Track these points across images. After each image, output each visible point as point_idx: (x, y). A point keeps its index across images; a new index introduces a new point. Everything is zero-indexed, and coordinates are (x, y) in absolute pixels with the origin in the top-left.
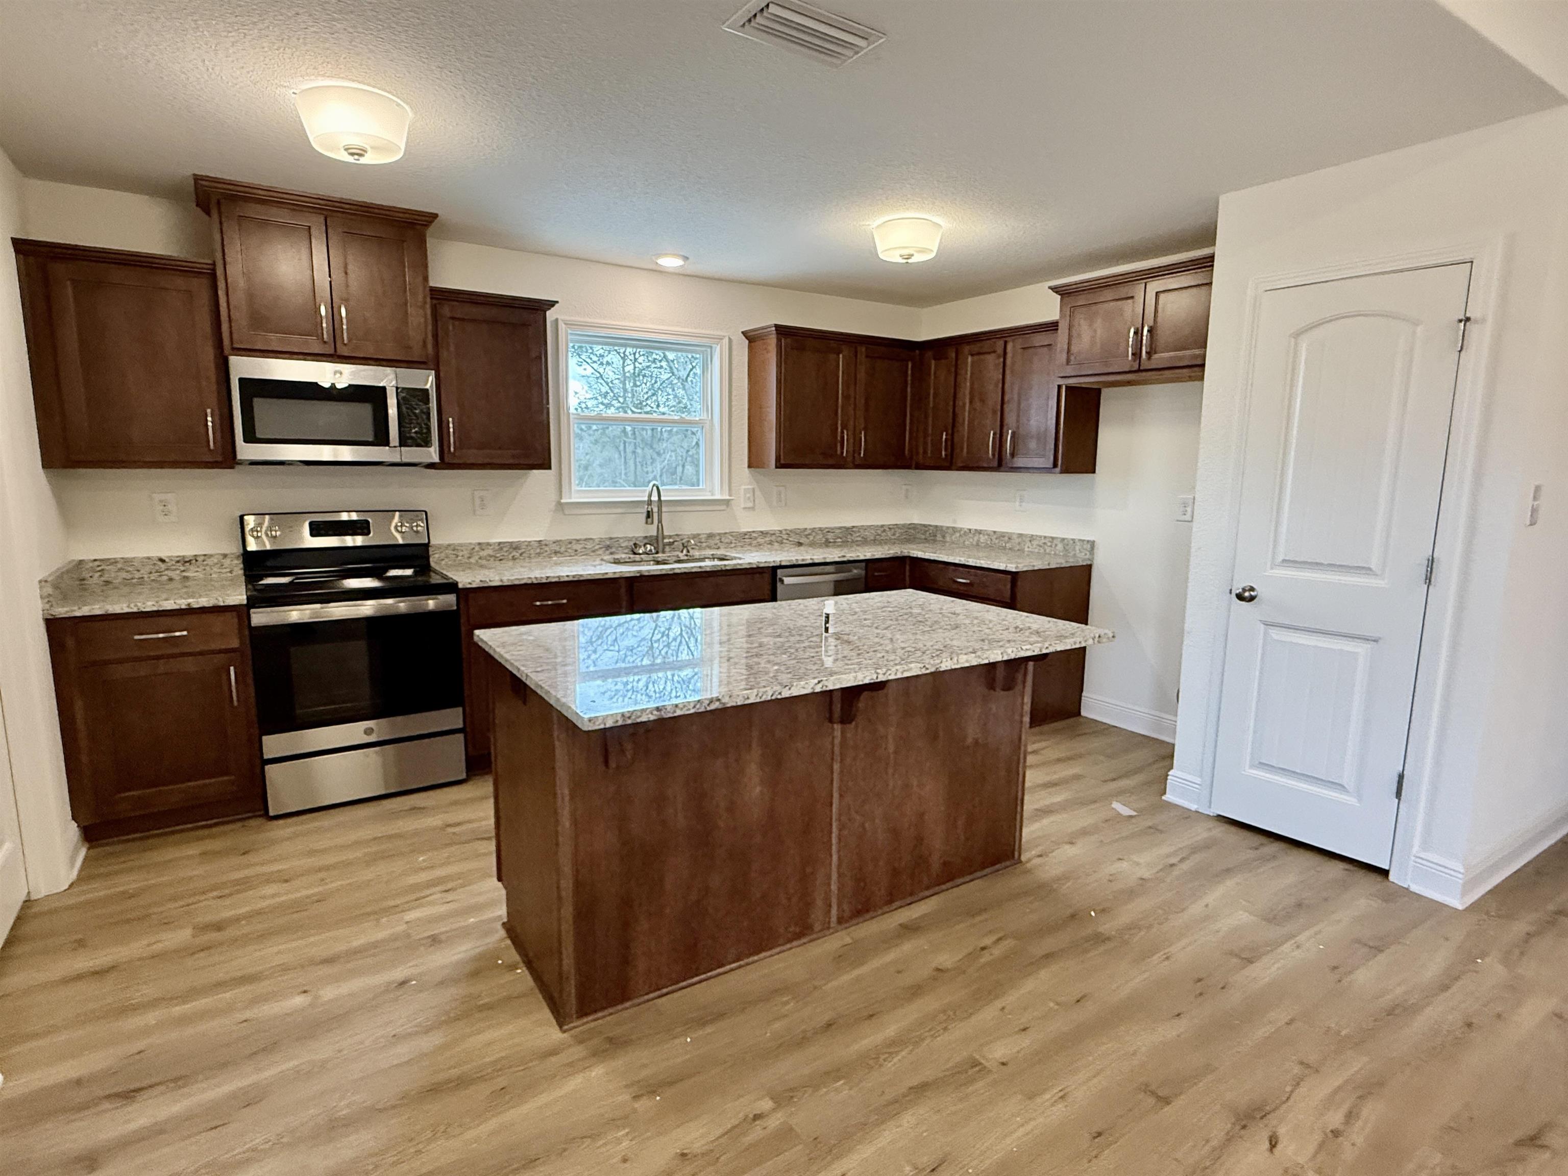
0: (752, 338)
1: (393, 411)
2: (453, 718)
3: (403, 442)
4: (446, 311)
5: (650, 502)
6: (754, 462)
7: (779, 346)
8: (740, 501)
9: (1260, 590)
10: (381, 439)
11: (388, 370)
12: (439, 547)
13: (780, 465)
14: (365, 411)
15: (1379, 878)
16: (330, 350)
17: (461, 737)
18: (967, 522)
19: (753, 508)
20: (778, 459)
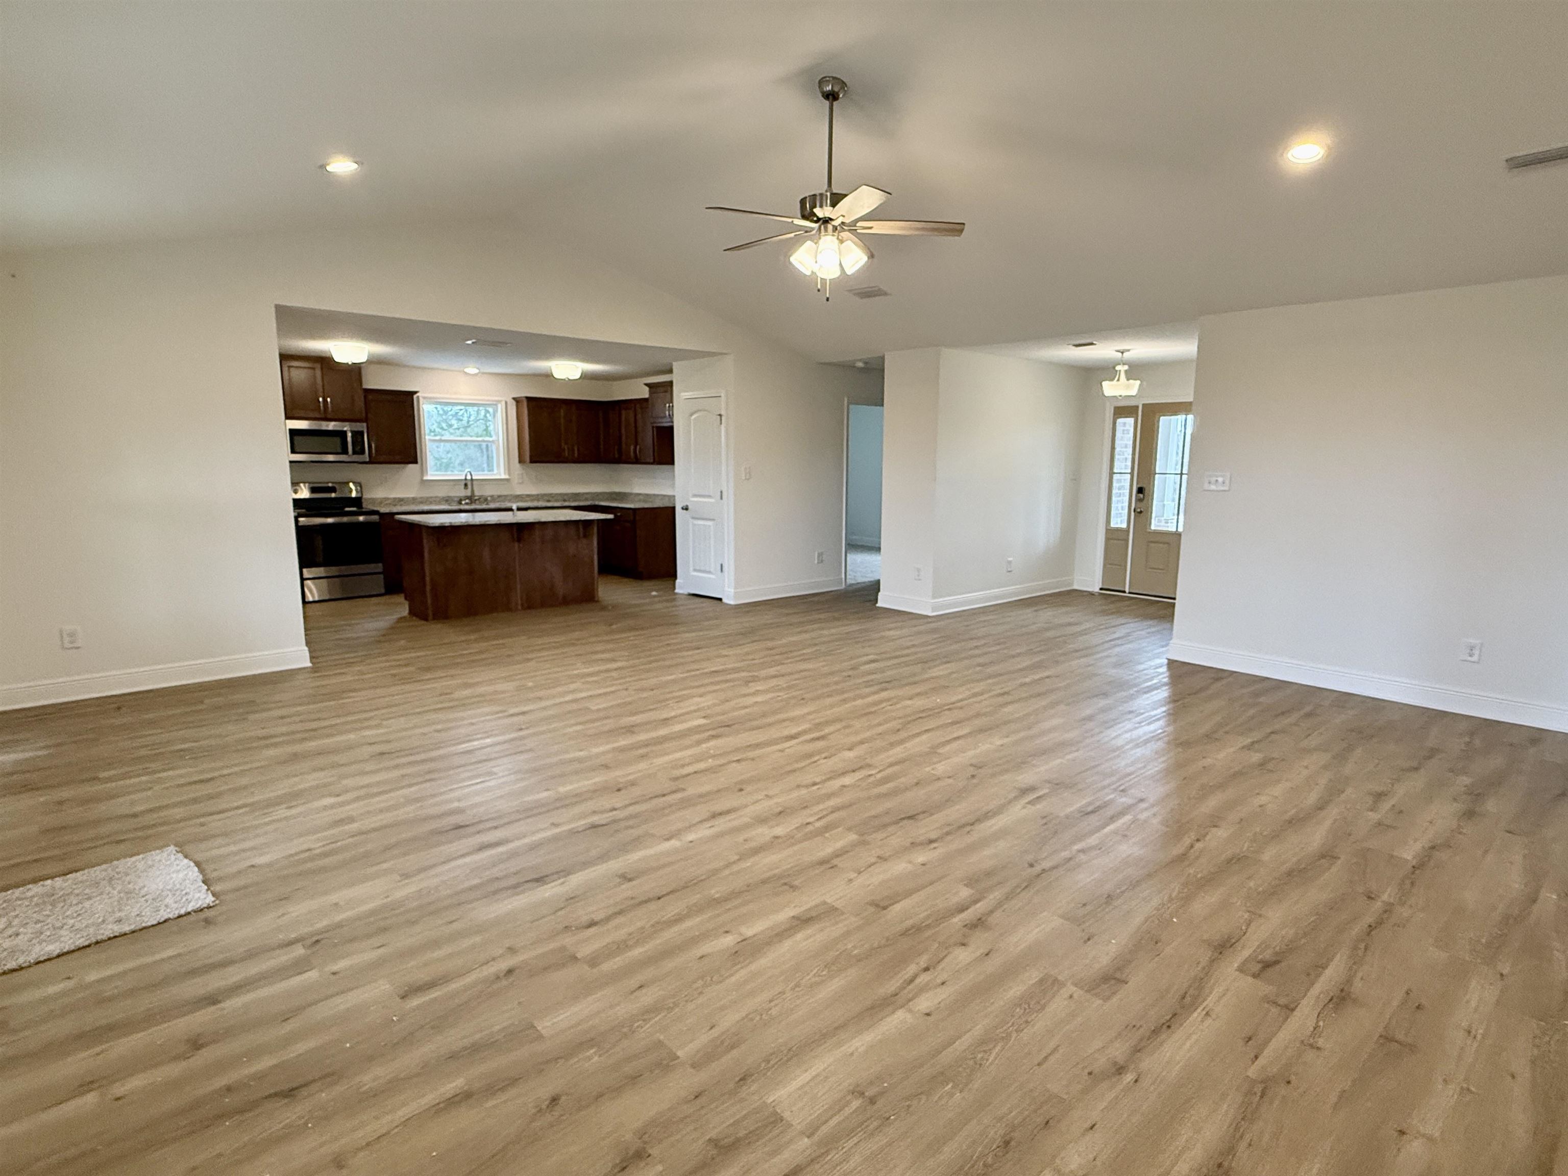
0: (517, 400)
1: (349, 439)
2: (379, 567)
3: (354, 453)
4: (370, 397)
5: (466, 479)
6: (521, 461)
7: (528, 406)
8: (516, 480)
9: (690, 507)
10: (345, 451)
11: (347, 423)
12: (365, 499)
13: (532, 461)
14: (338, 440)
15: (719, 602)
16: (323, 416)
17: (382, 576)
18: (636, 490)
19: (522, 483)
20: (531, 457)
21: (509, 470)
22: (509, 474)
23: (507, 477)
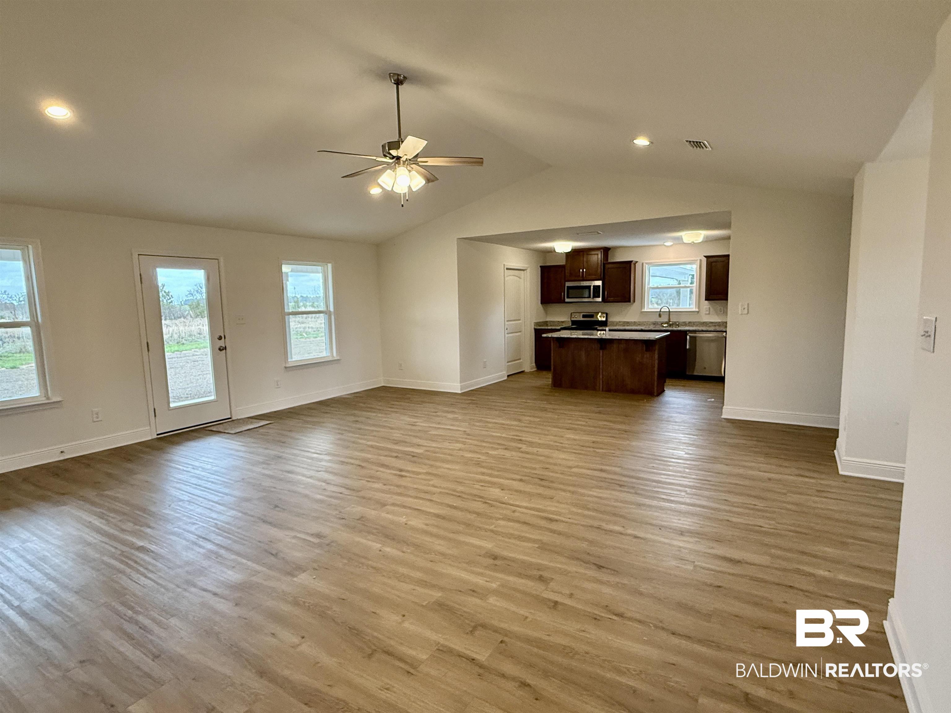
21: (699, 305)
22: (699, 308)
23: (697, 310)
